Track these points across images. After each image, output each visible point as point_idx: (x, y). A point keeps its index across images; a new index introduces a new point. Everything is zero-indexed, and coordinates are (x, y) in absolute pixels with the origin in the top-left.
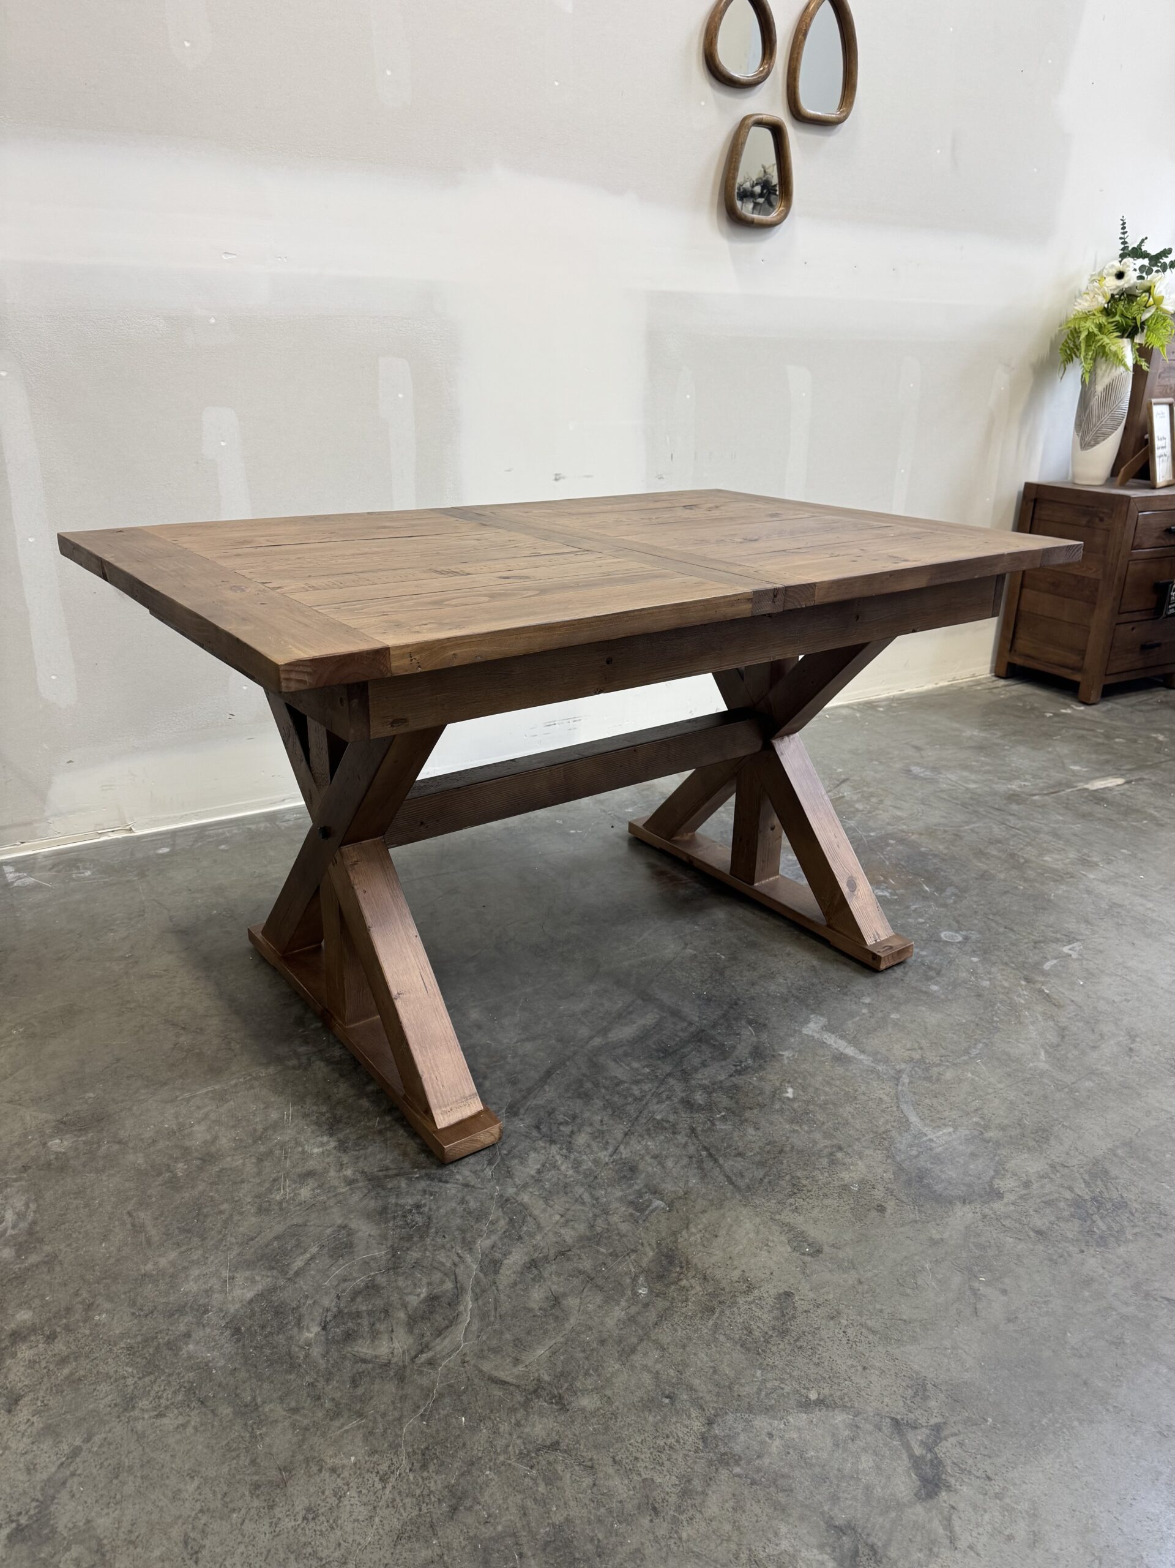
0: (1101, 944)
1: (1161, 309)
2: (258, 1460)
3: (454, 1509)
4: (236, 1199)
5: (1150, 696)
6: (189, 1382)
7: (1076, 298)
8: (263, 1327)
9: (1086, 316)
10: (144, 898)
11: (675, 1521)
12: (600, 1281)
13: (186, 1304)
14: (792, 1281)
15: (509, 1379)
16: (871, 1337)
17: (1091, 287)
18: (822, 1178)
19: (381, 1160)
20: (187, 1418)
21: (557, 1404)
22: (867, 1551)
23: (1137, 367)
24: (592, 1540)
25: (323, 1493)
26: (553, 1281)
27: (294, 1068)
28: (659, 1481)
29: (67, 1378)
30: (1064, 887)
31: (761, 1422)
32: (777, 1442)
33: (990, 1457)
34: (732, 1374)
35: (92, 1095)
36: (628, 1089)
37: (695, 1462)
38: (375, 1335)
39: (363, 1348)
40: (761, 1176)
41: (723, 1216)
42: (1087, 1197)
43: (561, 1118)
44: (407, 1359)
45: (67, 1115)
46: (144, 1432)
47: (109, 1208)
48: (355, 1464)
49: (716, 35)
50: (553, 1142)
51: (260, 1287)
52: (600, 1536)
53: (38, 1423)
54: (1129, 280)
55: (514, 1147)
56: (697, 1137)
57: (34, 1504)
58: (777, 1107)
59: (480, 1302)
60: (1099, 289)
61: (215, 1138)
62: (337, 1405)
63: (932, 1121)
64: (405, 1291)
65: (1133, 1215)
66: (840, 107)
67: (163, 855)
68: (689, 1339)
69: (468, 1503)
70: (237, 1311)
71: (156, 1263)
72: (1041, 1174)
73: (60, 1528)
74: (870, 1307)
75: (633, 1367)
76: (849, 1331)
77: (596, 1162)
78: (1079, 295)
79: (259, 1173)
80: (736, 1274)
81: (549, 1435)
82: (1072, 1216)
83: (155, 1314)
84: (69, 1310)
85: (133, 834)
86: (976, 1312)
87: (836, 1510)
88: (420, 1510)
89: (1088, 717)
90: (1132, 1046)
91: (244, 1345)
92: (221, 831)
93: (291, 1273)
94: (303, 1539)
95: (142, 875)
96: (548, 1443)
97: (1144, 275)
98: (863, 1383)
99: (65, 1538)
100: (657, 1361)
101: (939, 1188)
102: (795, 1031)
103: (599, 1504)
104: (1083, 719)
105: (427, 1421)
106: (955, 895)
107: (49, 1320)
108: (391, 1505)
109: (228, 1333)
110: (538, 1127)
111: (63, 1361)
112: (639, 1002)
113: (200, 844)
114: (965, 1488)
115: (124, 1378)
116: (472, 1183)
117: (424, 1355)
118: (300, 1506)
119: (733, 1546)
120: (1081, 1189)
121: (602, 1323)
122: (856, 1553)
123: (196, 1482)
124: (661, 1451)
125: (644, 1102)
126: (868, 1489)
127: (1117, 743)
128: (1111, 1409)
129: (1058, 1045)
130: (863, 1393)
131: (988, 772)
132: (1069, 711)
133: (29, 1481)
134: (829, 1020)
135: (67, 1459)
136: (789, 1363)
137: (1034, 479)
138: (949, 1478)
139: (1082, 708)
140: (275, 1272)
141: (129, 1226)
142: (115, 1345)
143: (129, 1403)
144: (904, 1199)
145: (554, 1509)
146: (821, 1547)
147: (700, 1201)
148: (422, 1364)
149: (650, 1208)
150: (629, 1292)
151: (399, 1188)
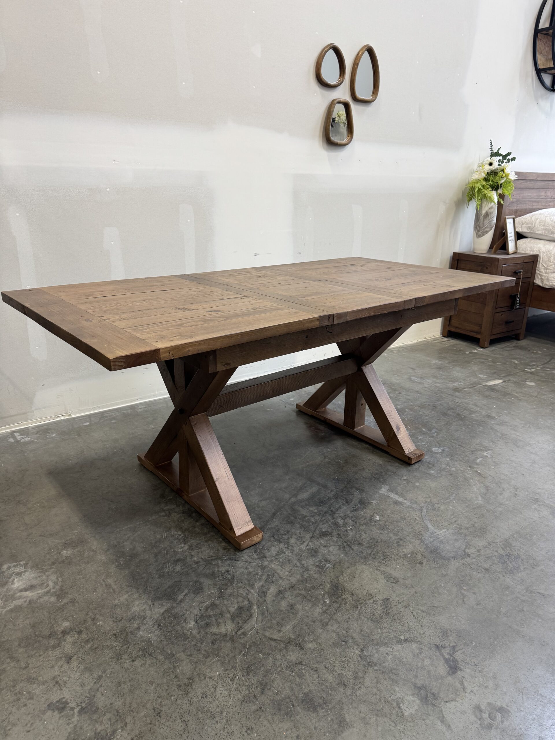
0: (499, 451)
1: (508, 178)
2: (178, 676)
3: (263, 690)
4: (149, 572)
5: (510, 344)
6: (143, 647)
7: (472, 173)
8: (170, 623)
9: (477, 181)
10: (82, 445)
11: (353, 689)
12: (309, 598)
13: (135, 616)
14: (388, 594)
15: (277, 638)
16: (423, 614)
17: (478, 169)
18: (395, 552)
19: (208, 553)
20: (145, 661)
21: (299, 647)
22: (431, 695)
23: (499, 203)
24: (321, 698)
25: (208, 687)
26: (290, 598)
27: (163, 516)
28: (344, 674)
29: (90, 648)
30: (481, 428)
31: (382, 649)
32: (390, 656)
33: (475, 657)
34: (369, 631)
35: (76, 531)
36: (309, 519)
37: (359, 666)
38: (218, 624)
39: (214, 629)
40: (370, 552)
41: (356, 569)
42: (504, 555)
43: (282, 532)
44: (234, 633)
45: (67, 540)
46: (128, 668)
47: (94, 579)
48: (219, 675)
49: (321, 66)
50: (280, 542)
51: (166, 607)
52: (324, 696)
53: (82, 667)
54: (495, 166)
55: (264, 545)
56: (341, 538)
57: (87, 699)
58: (373, 524)
59: (261, 609)
60: (482, 170)
61: (134, 548)
62: (207, 652)
63: (438, 527)
64: (228, 606)
65: (523, 561)
66: (372, 95)
67: (87, 426)
68: (349, 618)
69: (269, 687)
70: (158, 617)
71: (119, 600)
72: (485, 546)
73: (100, 707)
74: (421, 602)
75: (328, 631)
76: (414, 612)
77: (300, 550)
78: (473, 172)
79: (157, 561)
80: (365, 592)
81: (297, 659)
82: (499, 562)
83: (123, 620)
84: (85, 621)
85: (71, 417)
86: (464, 602)
87: (417, 681)
88: (249, 691)
89: (485, 354)
90: (516, 493)
91: (163, 631)
92: (111, 414)
93: (178, 601)
94: (203, 705)
95: (79, 435)
96: (297, 662)
97: (500, 163)
98: (422, 632)
99: (102, 711)
100: (337, 628)
101: (443, 554)
102: (377, 492)
103: (322, 684)
104: (482, 354)
105: (246, 656)
106: (437, 432)
107: (77, 625)
108: (237, 689)
109: (156, 626)
110: (273, 537)
111: (87, 641)
112: (309, 482)
113: (102, 420)
114: (467, 669)
115: (115, 647)
116: (249, 561)
117: (240, 631)
118: (199, 692)
119: (378, 697)
120: (501, 551)
121: (312, 614)
122: (427, 696)
123: (154, 686)
124: (344, 662)
125: (317, 524)
126: (429, 672)
127: (498, 365)
128: (521, 636)
129: (486, 494)
130: (422, 636)
131: (444, 379)
132: (476, 351)
133: (83, 690)
134: (390, 487)
135: (97, 680)
136: (391, 626)
137: (457, 250)
138: (460, 666)
139: (481, 350)
140: (171, 601)
141: (104, 586)
142: (108, 634)
143: (118, 657)
144: (430, 559)
145: (304, 687)
146: (413, 695)
147: (346, 563)
148: (240, 635)
149: (326, 567)
150: (322, 602)
151: (218, 564)
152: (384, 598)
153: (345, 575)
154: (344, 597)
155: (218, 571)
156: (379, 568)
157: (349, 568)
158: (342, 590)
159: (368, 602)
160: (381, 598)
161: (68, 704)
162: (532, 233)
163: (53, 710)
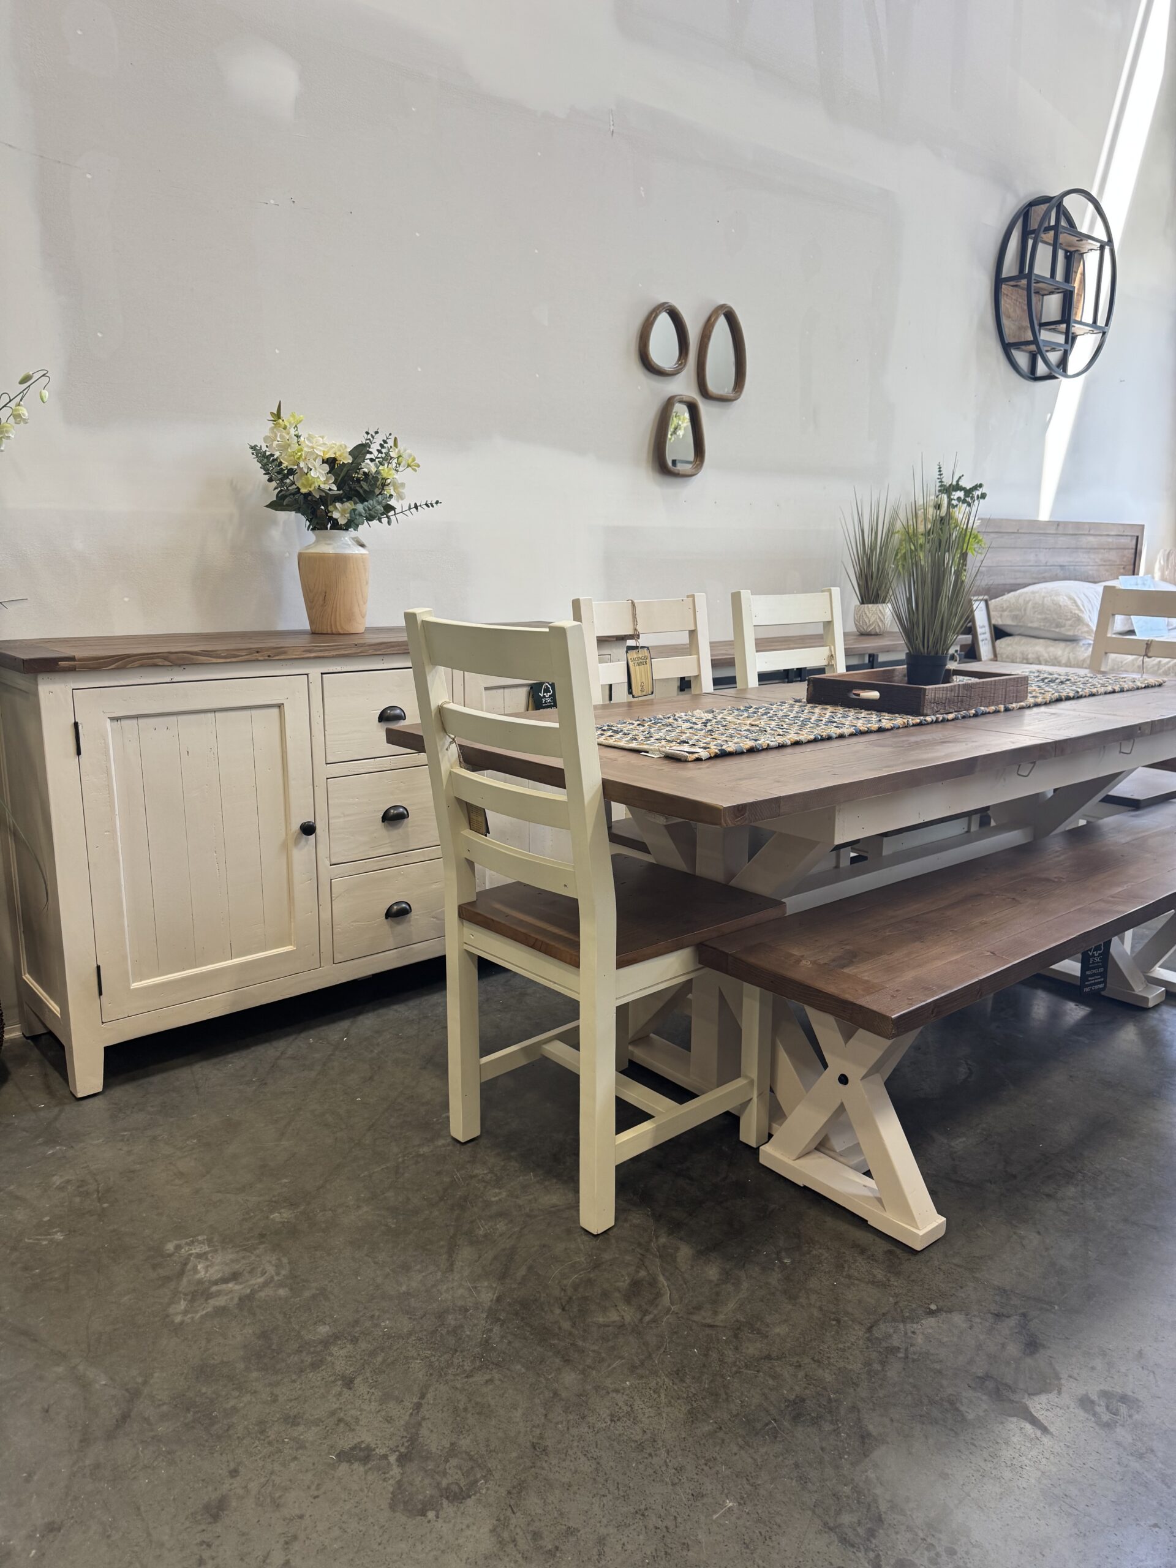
2: (559, 1393)
3: (716, 1401)
4: (449, 1237)
6: (479, 1354)
8: (516, 1315)
11: (871, 1388)
12: (754, 1258)
13: (448, 1307)
15: (718, 1324)
19: (549, 1201)
20: (491, 1376)
21: (757, 1334)
22: (1004, 1388)
24: (819, 1406)
25: (617, 1405)
26: (720, 1262)
27: (444, 1147)
28: (850, 1367)
29: (381, 1364)
32: (920, 1336)
33: (1063, 1326)
34: (873, 1302)
35: (286, 1181)
37: (870, 1354)
38: (604, 1309)
39: (599, 1318)
44: (636, 1321)
45: (274, 1196)
46: (462, 1388)
47: (348, 1254)
48: (631, 1385)
49: (647, 340)
51: (499, 1290)
53: (378, 1393)
57: (406, 1440)
59: (672, 1281)
61: (407, 1199)
62: (599, 1354)
64: (613, 1280)
66: (735, 388)
69: (724, 1396)
70: (490, 1307)
71: (409, 1285)
73: (434, 1450)
74: (951, 1252)
75: (802, 1306)
77: (716, 1185)
80: (849, 1243)
81: (761, 1352)
83: (427, 1315)
84: (357, 1321)
87: (975, 1368)
88: (692, 1405)
91: (508, 1327)
93: (519, 1279)
94: (617, 1432)
96: (763, 1357)
98: (963, 1296)
99: (441, 1455)
100: (817, 1300)
101: (970, 1176)
103: (815, 1386)
105: (670, 1355)
107: (345, 1329)
108: (670, 1404)
109: (491, 1321)
110: (660, 1168)
111: (373, 1354)
114: (1054, 1346)
115: (428, 1357)
117: (647, 1317)
118: (605, 1413)
121: (768, 1283)
122: (998, 1389)
123: (520, 1411)
124: (843, 1351)
130: (966, 1301)
133: (392, 1427)
135: (413, 1410)
136: (909, 1291)
138: (1042, 1341)
140: (506, 1280)
142: (408, 1339)
143: (440, 1372)
145: (785, 1392)
146: (974, 1389)
148: (648, 1323)
150: (778, 1263)
154: (814, 1252)
161: (374, 1450)
162: (1021, 626)
163: (349, 1461)
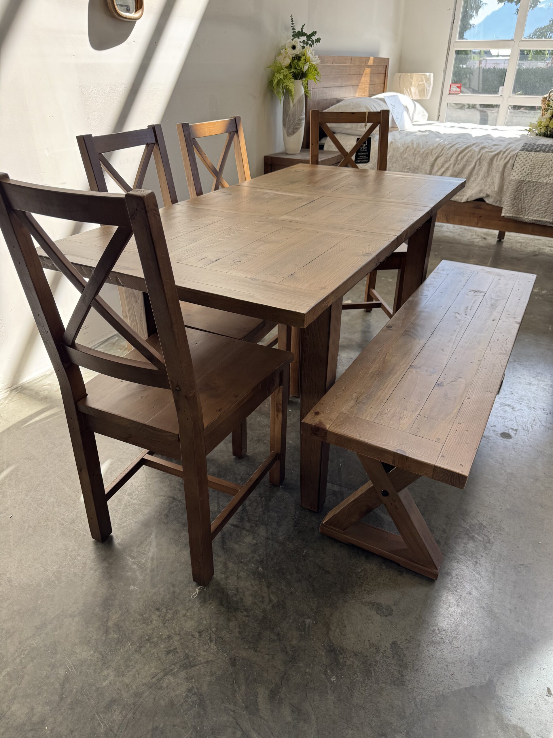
12: (311, 685)
14: (391, 634)
26: (289, 698)
31: (427, 723)
41: (341, 613)
54: (298, 50)
60: (286, 54)
65: (487, 528)
68: (371, 695)
75: (357, 728)
80: (367, 644)
97: (304, 46)
100: (365, 717)
149: (307, 626)
150: (329, 684)
151: (171, 683)
152: (391, 643)
153: (333, 629)
154: (348, 663)
155: (177, 696)
156: (364, 600)
157: (331, 615)
158: (341, 654)
159: (378, 658)
160: (388, 646)
